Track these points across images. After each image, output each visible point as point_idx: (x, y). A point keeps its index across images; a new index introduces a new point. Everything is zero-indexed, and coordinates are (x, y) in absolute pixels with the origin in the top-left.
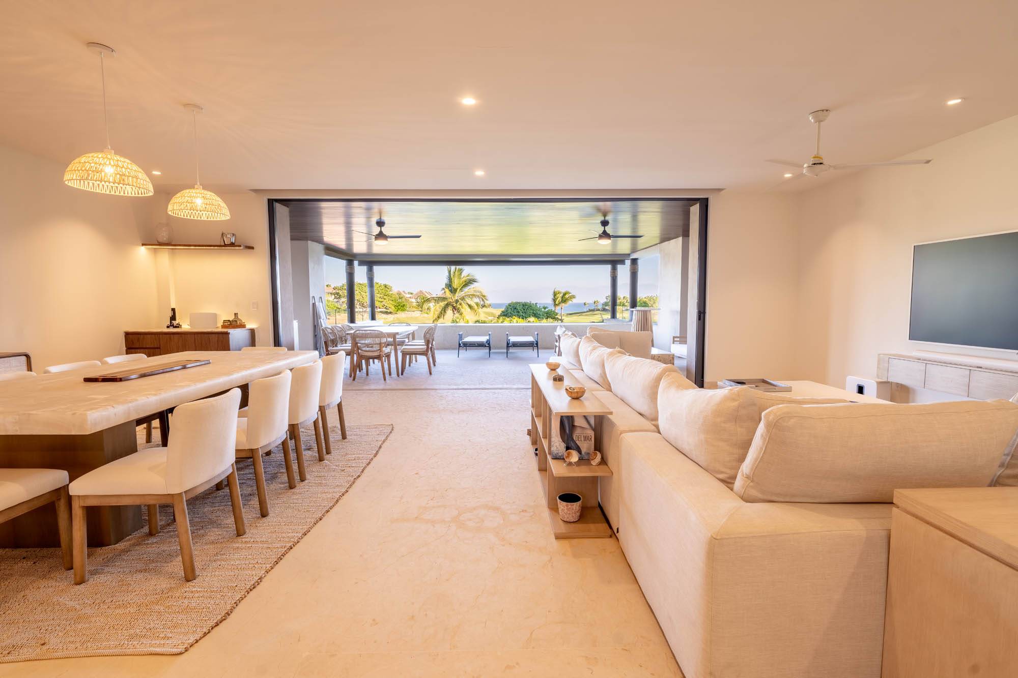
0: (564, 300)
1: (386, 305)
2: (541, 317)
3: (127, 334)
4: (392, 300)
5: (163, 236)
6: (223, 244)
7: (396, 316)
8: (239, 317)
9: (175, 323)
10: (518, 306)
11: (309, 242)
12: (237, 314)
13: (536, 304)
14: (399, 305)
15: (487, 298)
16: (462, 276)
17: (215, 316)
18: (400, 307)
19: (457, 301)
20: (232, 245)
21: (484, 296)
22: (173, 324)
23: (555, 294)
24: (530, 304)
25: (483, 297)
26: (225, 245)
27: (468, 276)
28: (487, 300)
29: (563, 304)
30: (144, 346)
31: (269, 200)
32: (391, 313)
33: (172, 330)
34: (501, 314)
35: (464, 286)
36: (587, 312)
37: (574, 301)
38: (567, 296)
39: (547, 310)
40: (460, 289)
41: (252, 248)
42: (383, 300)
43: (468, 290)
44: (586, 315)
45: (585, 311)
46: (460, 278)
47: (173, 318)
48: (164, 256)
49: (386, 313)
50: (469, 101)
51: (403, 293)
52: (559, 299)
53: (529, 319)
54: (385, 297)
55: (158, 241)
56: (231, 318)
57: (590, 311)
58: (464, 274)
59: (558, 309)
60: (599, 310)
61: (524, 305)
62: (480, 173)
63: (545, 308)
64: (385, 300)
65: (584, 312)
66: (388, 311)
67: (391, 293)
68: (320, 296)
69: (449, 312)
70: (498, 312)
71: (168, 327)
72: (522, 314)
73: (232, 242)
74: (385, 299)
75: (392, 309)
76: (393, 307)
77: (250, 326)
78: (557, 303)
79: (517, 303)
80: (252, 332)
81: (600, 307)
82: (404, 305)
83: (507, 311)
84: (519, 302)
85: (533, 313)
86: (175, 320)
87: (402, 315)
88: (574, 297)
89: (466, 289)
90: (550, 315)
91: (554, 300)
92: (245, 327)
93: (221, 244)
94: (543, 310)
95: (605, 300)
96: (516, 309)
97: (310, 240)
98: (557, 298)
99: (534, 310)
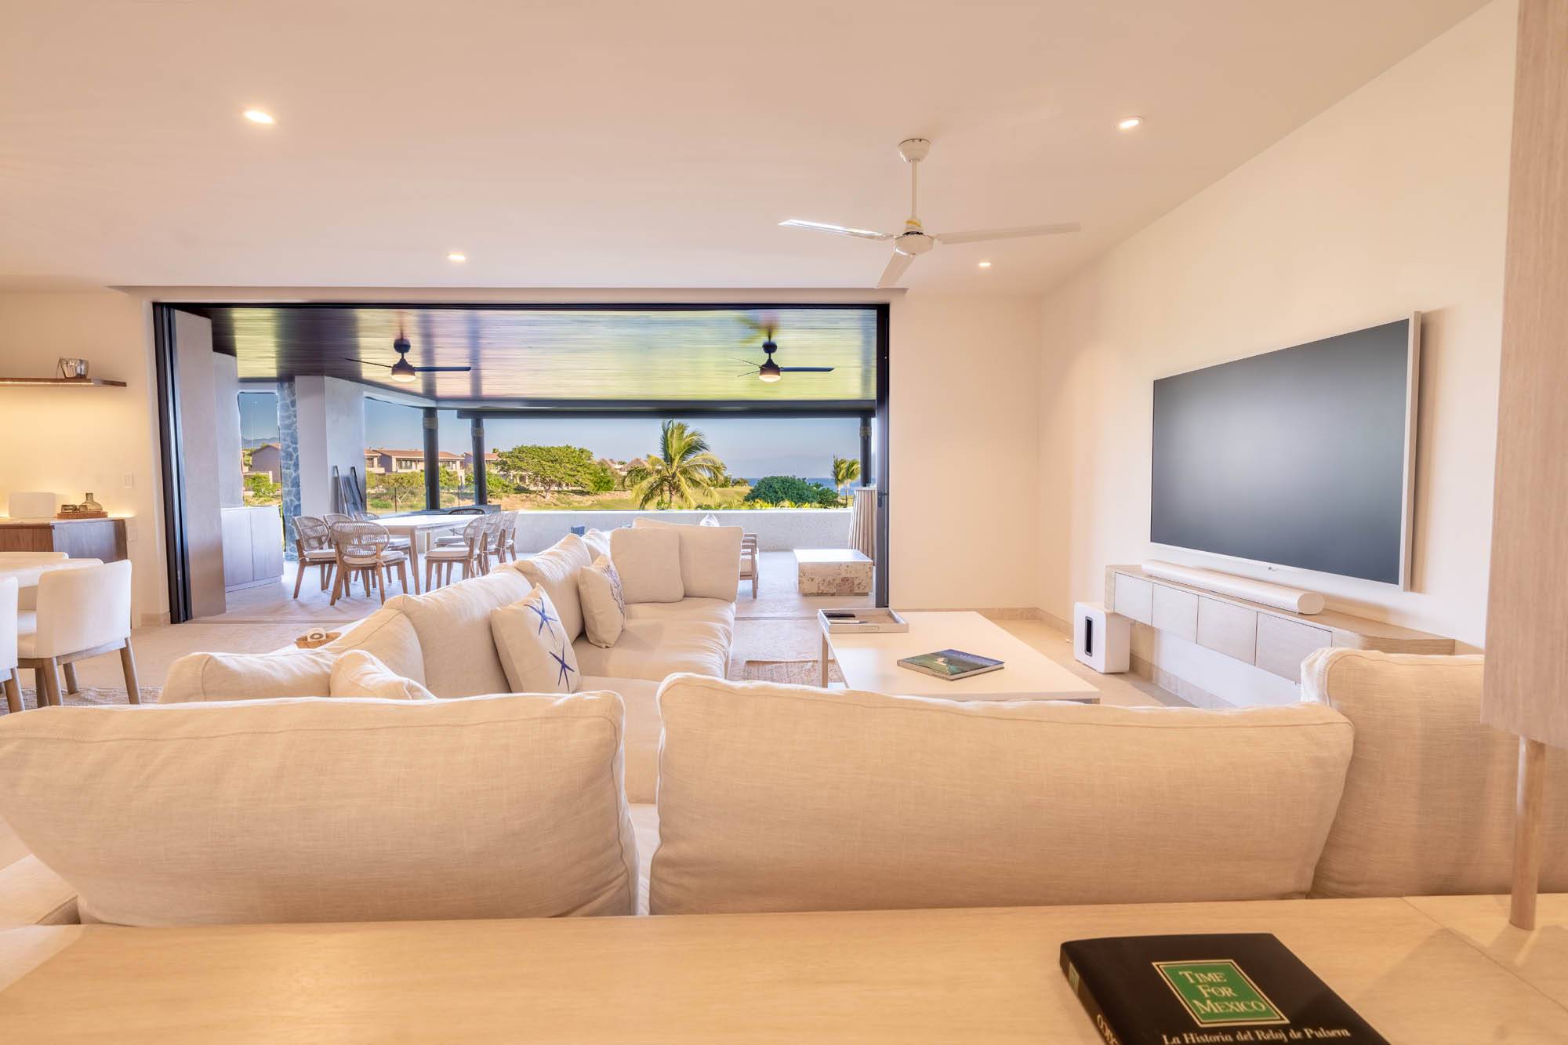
0: (850, 472)
1: (580, 480)
2: (810, 499)
4: (591, 474)
6: (63, 377)
7: (596, 497)
8: (95, 500)
10: (775, 482)
11: (327, 378)
12: (91, 494)
13: (804, 479)
14: (601, 481)
15: (722, 471)
16: (684, 436)
18: (602, 484)
19: (675, 475)
20: (81, 377)
21: (718, 468)
23: (837, 464)
24: (794, 479)
25: (715, 470)
27: (693, 434)
28: (722, 473)
29: (849, 480)
31: (154, 303)
32: (588, 493)
34: (749, 494)
35: (686, 452)
39: (821, 488)
40: (681, 457)
41: (124, 384)
42: (576, 473)
43: (694, 458)
46: (681, 441)
49: (582, 493)
50: (259, 117)
51: (609, 462)
52: (843, 471)
53: (782, 504)
54: (579, 469)
56: (79, 501)
58: (687, 433)
59: (840, 488)
61: (785, 481)
62: (457, 258)
63: (818, 486)
64: (579, 474)
66: (585, 490)
67: (589, 462)
68: (351, 466)
69: (664, 492)
70: (746, 489)
72: (781, 495)
73: (78, 374)
74: (578, 472)
75: (591, 487)
76: (591, 484)
77: (113, 514)
78: (840, 477)
79: (773, 478)
80: (120, 527)
82: (609, 481)
83: (758, 490)
84: (775, 476)
85: (797, 494)
87: (606, 496)
89: (691, 458)
90: (826, 497)
91: (836, 474)
92: (104, 517)
93: (59, 377)
94: (815, 488)
96: (771, 486)
97: (328, 375)
98: (840, 471)
99: (799, 489)
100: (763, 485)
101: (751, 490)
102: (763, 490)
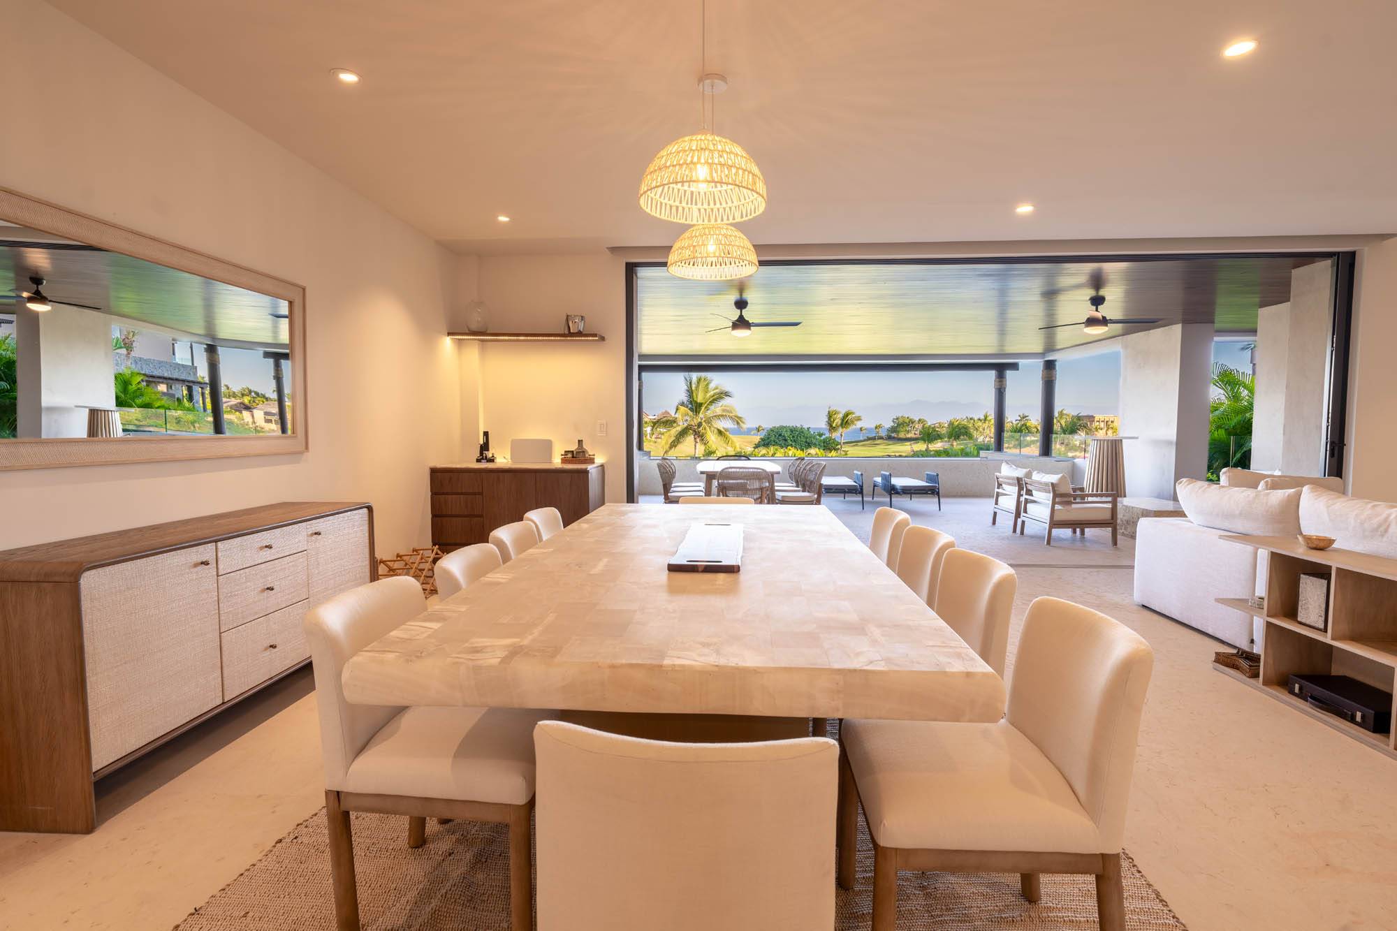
0: (845, 422)
3: (434, 471)
5: (475, 321)
6: (568, 333)
8: (584, 447)
9: (489, 455)
10: (784, 431)
12: (582, 441)
13: (808, 428)
15: (743, 420)
16: (709, 388)
17: (547, 446)
19: (700, 425)
20: (580, 334)
21: (740, 418)
22: (486, 457)
23: (830, 416)
24: (800, 428)
25: (738, 420)
26: (571, 334)
27: (716, 388)
28: (743, 423)
29: (843, 428)
30: (460, 491)
31: (627, 263)
33: (484, 465)
34: (759, 442)
35: (710, 402)
36: (864, 441)
37: (859, 424)
38: (850, 417)
39: (824, 437)
40: (706, 407)
41: (603, 339)
43: (717, 409)
44: (863, 445)
45: (861, 439)
46: (706, 391)
47: (485, 447)
48: (473, 352)
52: (838, 421)
55: (468, 327)
56: (574, 447)
57: (869, 439)
58: (712, 385)
59: (835, 435)
60: (881, 438)
61: (792, 430)
63: (821, 435)
65: (861, 441)
69: (690, 439)
70: (757, 439)
71: (478, 461)
72: (791, 443)
73: (581, 330)
77: (598, 460)
78: (834, 427)
79: (782, 427)
80: (603, 470)
81: (883, 433)
83: (768, 438)
84: (785, 425)
85: (806, 442)
86: (488, 450)
88: (859, 419)
89: (714, 407)
90: (828, 445)
91: (830, 424)
92: (594, 463)
93: (566, 333)
94: (818, 437)
95: (892, 424)
96: (780, 435)
98: (834, 420)
99: (807, 438)
100: (772, 434)
101: (761, 439)
102: (773, 438)
